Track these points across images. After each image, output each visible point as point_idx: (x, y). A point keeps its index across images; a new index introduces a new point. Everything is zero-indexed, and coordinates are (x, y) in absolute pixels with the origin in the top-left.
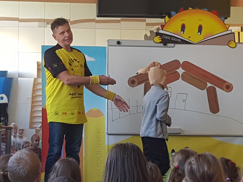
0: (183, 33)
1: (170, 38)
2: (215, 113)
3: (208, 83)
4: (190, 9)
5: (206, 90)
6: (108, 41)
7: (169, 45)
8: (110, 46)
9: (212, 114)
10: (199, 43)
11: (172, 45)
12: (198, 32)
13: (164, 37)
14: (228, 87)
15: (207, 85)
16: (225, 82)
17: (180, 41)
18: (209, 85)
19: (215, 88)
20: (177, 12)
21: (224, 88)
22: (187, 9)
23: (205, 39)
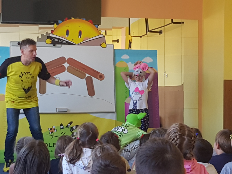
0: (68, 37)
1: (58, 40)
2: (91, 96)
3: (86, 74)
4: (73, 18)
5: (85, 79)
6: (11, 42)
7: (58, 45)
8: (12, 46)
9: (90, 97)
10: (80, 44)
11: (60, 45)
12: (79, 36)
13: (53, 40)
14: (101, 77)
15: (85, 75)
16: (99, 73)
17: (65, 42)
18: (87, 75)
19: (92, 78)
20: (63, 21)
21: (98, 77)
22: (71, 18)
23: (83, 41)
